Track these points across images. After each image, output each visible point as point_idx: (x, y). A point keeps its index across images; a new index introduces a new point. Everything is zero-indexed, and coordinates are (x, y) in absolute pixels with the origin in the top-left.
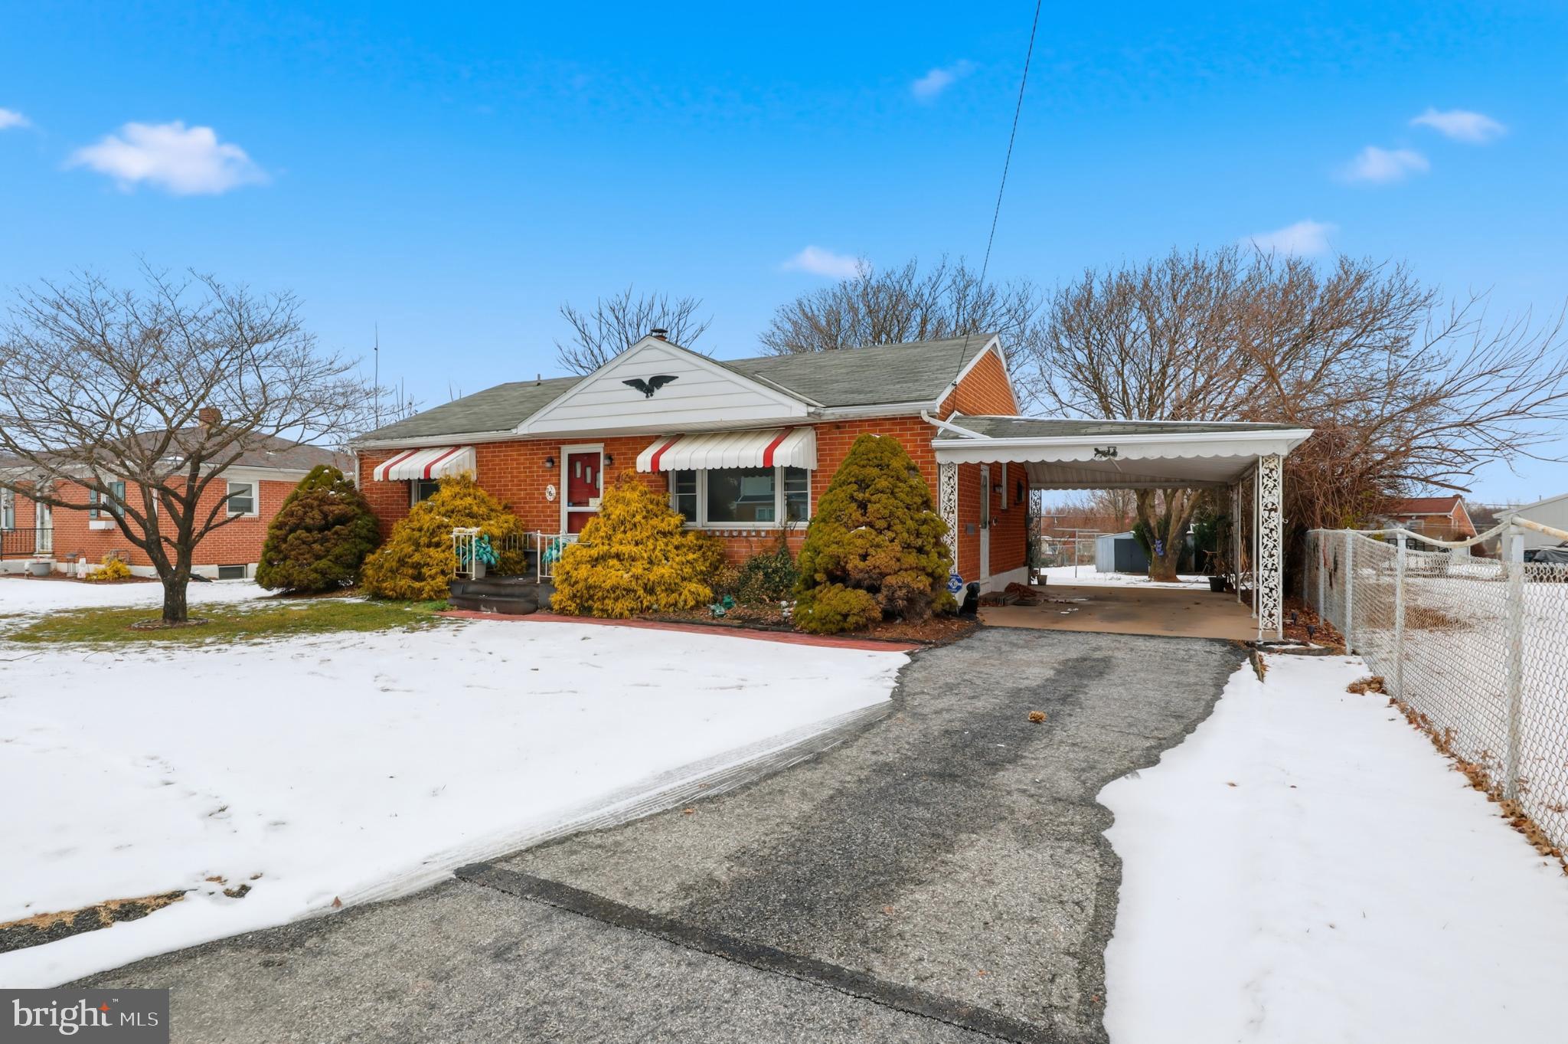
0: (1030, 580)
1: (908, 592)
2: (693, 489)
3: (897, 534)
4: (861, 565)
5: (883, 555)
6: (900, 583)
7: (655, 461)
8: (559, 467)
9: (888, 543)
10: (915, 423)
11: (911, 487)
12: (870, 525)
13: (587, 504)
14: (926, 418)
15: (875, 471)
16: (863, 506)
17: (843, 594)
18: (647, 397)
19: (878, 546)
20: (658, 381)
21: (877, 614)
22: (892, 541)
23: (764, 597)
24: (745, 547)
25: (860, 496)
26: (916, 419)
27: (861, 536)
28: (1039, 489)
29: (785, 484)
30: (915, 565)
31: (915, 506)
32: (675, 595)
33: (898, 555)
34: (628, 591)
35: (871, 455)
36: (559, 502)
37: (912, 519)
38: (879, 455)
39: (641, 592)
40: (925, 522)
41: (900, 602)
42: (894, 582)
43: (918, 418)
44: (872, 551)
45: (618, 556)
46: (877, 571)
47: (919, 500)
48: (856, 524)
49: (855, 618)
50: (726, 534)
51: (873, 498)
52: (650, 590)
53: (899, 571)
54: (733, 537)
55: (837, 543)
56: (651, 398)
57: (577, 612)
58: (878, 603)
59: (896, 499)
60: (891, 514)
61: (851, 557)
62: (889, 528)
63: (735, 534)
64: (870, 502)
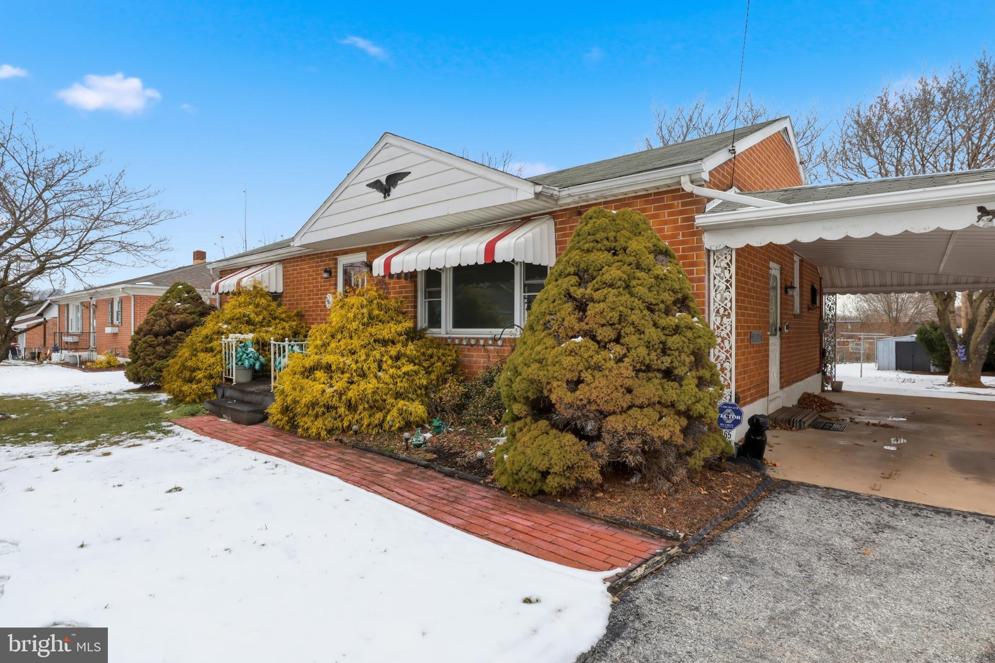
0: (823, 386)
1: (644, 442)
2: (438, 294)
3: (628, 350)
4: (569, 397)
5: (604, 382)
6: (630, 429)
7: (387, 265)
8: (336, 276)
9: (612, 363)
10: (674, 198)
11: (657, 277)
12: (590, 335)
14: (688, 187)
15: (607, 256)
16: (581, 307)
17: (544, 439)
18: (385, 197)
19: (598, 368)
20: (394, 179)
21: (594, 474)
22: (620, 360)
23: (490, 417)
24: (483, 357)
25: (579, 292)
26: (677, 192)
27: (572, 353)
28: (834, 294)
29: (525, 285)
30: (657, 399)
31: (662, 306)
32: (379, 415)
33: (629, 383)
34: (329, 408)
35: (601, 235)
37: (655, 325)
38: (612, 235)
39: (342, 410)
40: (677, 330)
41: (631, 458)
42: (620, 427)
43: (677, 190)
44: (587, 376)
45: (328, 368)
46: (593, 407)
47: (668, 297)
48: (570, 334)
49: (557, 479)
50: (464, 342)
51: (597, 295)
52: (351, 407)
53: (630, 407)
54: (472, 345)
55: (540, 362)
56: (388, 198)
57: (287, 428)
58: (595, 456)
59: (632, 295)
60: (622, 318)
61: (555, 384)
62: (617, 340)
63: (473, 342)
64: (592, 300)
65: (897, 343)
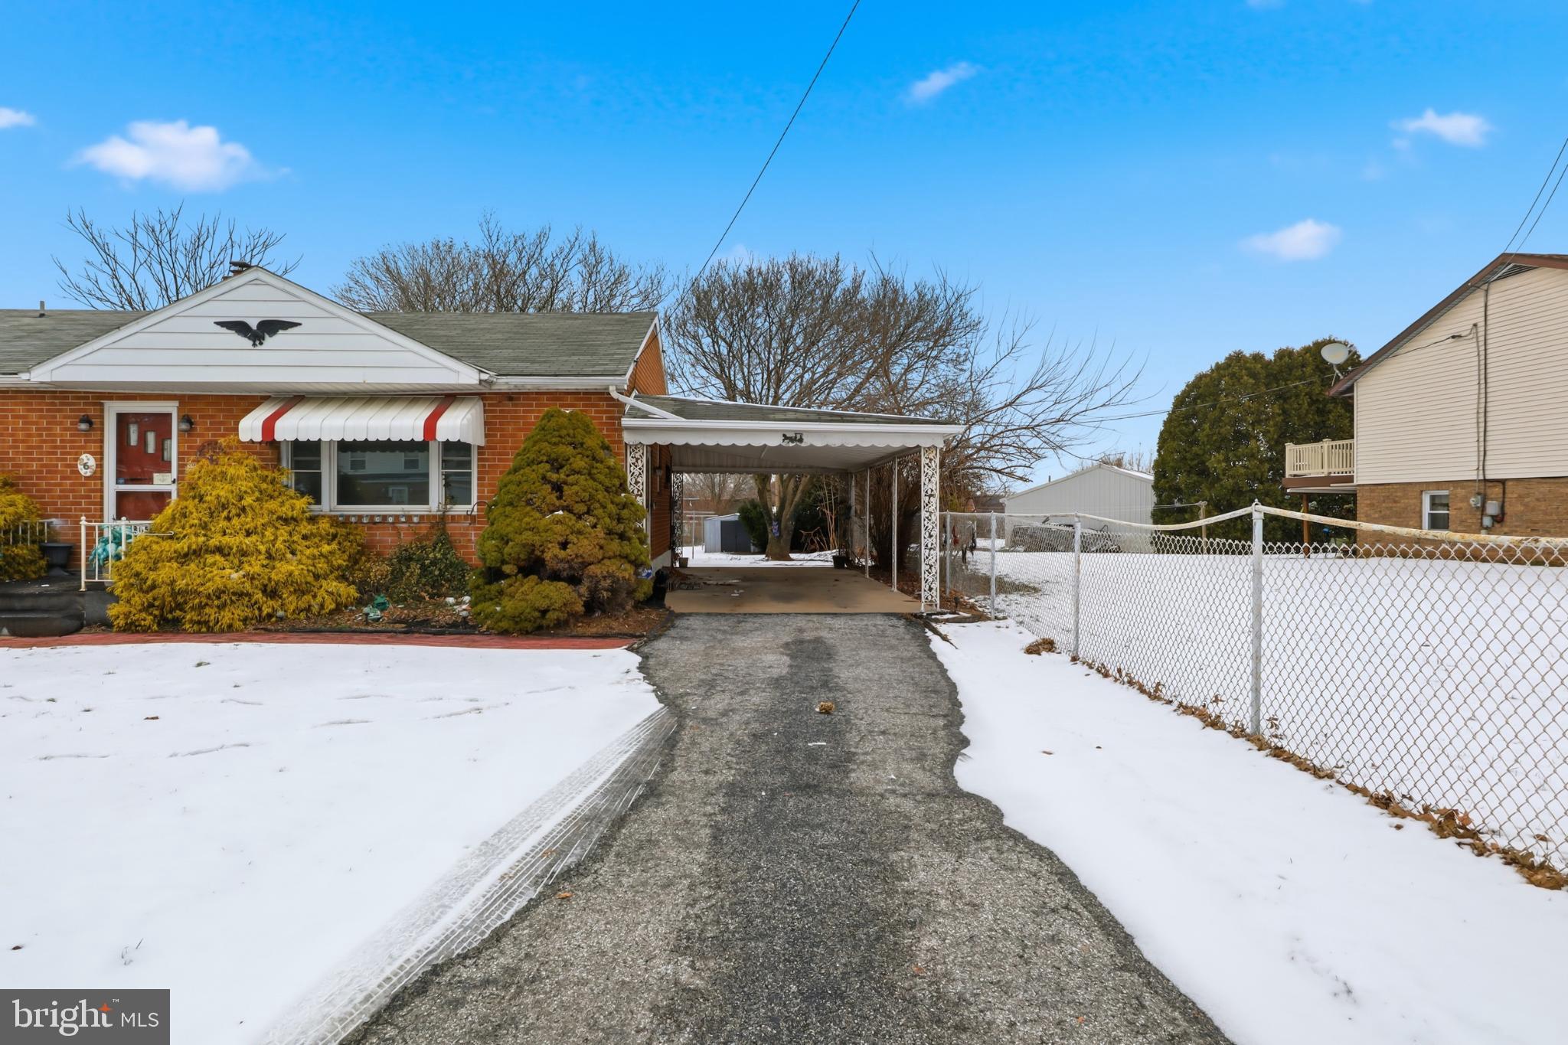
0: (673, 562)
1: (613, 582)
2: (317, 464)
3: (598, 519)
4: (562, 554)
5: (586, 542)
6: (605, 573)
7: (268, 426)
8: (102, 430)
9: (589, 530)
10: (601, 399)
11: (609, 468)
12: (567, 509)
13: (150, 481)
14: (615, 395)
15: (569, 450)
16: (558, 488)
17: (540, 587)
18: (254, 345)
19: (580, 532)
20: (272, 326)
21: (579, 608)
22: (594, 526)
23: (423, 594)
24: (390, 535)
25: (554, 477)
26: (603, 395)
27: (559, 522)
28: (681, 473)
29: (443, 461)
30: (618, 553)
31: (614, 488)
32: (308, 597)
33: (602, 542)
34: (241, 595)
35: (564, 432)
36: (101, 478)
37: (612, 503)
38: (571, 432)
39: (259, 596)
40: (624, 506)
41: (605, 593)
42: (598, 572)
43: (603, 393)
44: (573, 538)
45: (219, 550)
46: (580, 560)
47: (617, 482)
48: (552, 508)
49: (557, 613)
50: (365, 520)
51: (571, 479)
52: (272, 593)
53: (602, 559)
54: (375, 523)
55: (531, 529)
56: (259, 347)
57: (155, 627)
58: (580, 596)
59: (594, 480)
60: (591, 497)
61: (550, 546)
62: (588, 512)
63: (377, 520)
64: (565, 483)
65: (722, 522)
